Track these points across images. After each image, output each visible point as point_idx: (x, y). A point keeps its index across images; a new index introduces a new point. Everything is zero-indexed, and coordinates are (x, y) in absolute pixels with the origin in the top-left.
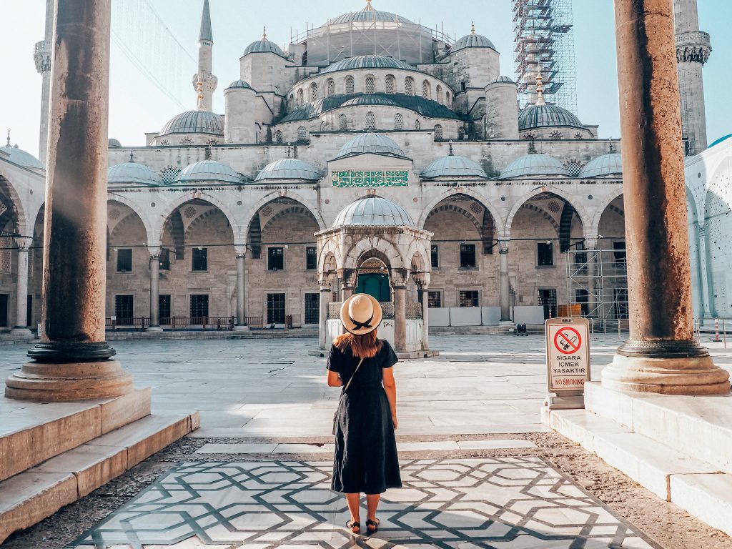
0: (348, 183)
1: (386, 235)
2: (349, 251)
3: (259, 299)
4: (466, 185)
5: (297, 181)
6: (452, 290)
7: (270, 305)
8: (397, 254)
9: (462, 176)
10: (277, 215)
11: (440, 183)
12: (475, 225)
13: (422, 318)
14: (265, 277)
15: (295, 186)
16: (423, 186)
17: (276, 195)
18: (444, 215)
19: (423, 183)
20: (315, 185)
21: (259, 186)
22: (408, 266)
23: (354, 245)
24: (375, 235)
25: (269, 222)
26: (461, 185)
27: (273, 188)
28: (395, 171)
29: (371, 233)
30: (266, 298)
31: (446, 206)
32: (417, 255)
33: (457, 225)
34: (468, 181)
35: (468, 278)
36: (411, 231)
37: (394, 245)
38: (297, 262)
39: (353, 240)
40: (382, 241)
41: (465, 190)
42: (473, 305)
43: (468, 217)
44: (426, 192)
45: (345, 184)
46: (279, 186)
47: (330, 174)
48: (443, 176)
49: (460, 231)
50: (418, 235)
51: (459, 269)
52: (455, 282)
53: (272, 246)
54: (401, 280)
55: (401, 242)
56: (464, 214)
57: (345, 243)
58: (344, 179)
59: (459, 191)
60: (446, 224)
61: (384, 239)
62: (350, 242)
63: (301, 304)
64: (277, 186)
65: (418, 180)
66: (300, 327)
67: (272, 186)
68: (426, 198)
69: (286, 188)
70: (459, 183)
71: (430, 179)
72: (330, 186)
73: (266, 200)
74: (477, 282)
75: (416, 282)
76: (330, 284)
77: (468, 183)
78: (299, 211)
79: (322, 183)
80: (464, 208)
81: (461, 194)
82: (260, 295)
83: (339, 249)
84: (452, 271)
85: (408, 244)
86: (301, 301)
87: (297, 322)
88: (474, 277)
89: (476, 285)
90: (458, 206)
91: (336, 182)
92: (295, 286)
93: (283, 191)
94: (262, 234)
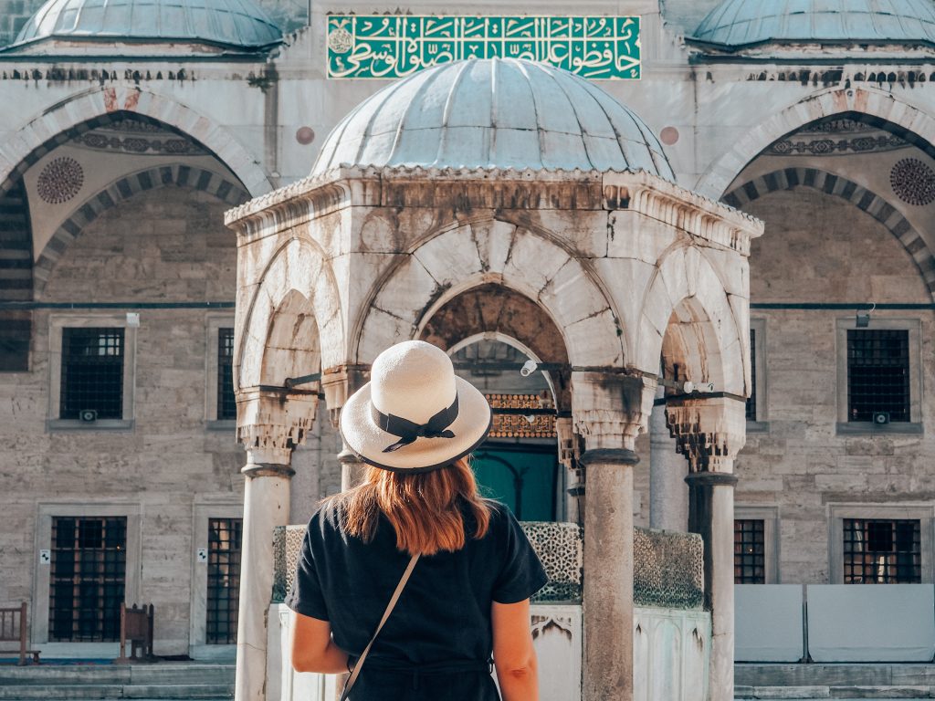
0: (392, 61)
1: (548, 217)
2: (379, 285)
3: (20, 540)
4: (881, 78)
5: (184, 50)
6: (810, 515)
7: (62, 565)
8: (599, 303)
9: (864, 44)
10: (103, 197)
11: (773, 69)
12: (908, 250)
13: (708, 605)
14: (45, 446)
15: (175, 68)
16: (702, 78)
17: (95, 106)
18: (783, 211)
19: (703, 69)
20: (257, 69)
21: (25, 67)
22: (646, 359)
23: (401, 256)
24: (500, 215)
25: (69, 225)
26: (858, 77)
27: (82, 75)
28: (585, 16)
29: (481, 204)
30: (47, 533)
31: (792, 174)
32: (688, 317)
33: (836, 250)
34: (888, 61)
35: (879, 466)
36: (664, 201)
37: (586, 260)
38: (178, 392)
39: (398, 238)
40: (529, 241)
41: (874, 101)
42: (899, 579)
43: (880, 218)
44: (715, 104)
45: (381, 65)
46: (109, 67)
47: (320, 22)
48: (785, 43)
49: (847, 273)
50: (696, 226)
51: (840, 432)
52: (823, 482)
53: (80, 321)
54: (614, 420)
55: (619, 246)
56: (863, 206)
57: (362, 249)
58: (377, 47)
59: (851, 104)
60: (791, 245)
61: (538, 232)
62: (386, 243)
63: (193, 562)
64: (99, 67)
65: (681, 55)
66: (184, 658)
67: (76, 66)
68: (713, 131)
69: (136, 77)
70: (850, 70)
71: (731, 54)
72: (318, 74)
73: (54, 125)
74: (914, 486)
75: (681, 442)
76: (290, 444)
77: (887, 69)
78: (194, 181)
79: (283, 60)
80: (863, 181)
81: (855, 116)
82: (22, 523)
83: (332, 280)
84: (811, 435)
85: (651, 259)
86: (191, 550)
87: (170, 635)
88: (903, 462)
89: (911, 497)
90: (841, 172)
91: (344, 57)
92: (169, 486)
93: (123, 89)
94: (40, 274)
